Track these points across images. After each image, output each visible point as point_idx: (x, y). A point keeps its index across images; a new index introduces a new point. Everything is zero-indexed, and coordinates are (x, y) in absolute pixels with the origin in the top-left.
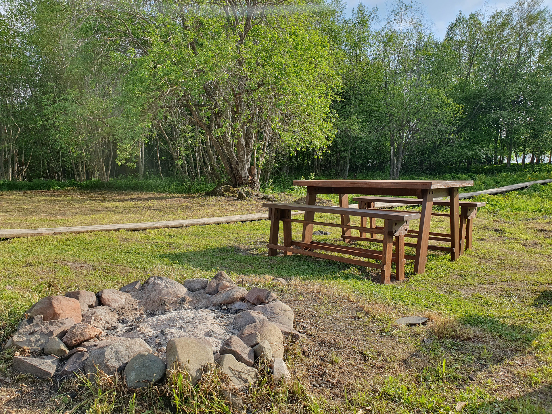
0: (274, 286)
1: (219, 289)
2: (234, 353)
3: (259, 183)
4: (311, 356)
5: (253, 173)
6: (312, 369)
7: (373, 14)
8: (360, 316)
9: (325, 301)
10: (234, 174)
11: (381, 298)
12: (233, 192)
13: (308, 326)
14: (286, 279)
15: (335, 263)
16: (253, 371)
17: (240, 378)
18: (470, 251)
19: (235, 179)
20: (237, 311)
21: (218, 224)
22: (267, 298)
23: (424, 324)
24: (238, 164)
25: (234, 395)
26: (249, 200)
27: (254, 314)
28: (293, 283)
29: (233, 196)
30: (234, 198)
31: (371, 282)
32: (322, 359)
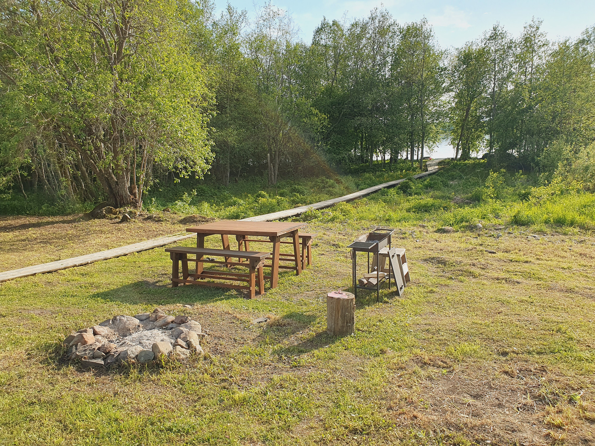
0: (185, 311)
1: (157, 318)
2: (180, 345)
3: (141, 201)
4: (211, 344)
5: (134, 192)
6: (212, 348)
7: (242, 17)
8: (234, 321)
9: (215, 316)
10: (114, 194)
11: (247, 309)
12: (115, 214)
13: (208, 331)
14: (191, 305)
15: (220, 288)
16: (188, 351)
17: (184, 354)
18: (310, 266)
19: (116, 200)
20: (171, 328)
21: (118, 257)
22: (186, 320)
23: (266, 321)
24: (118, 185)
25: (183, 360)
26: (134, 222)
27: (181, 328)
28: (196, 307)
29: (116, 218)
30: (118, 220)
31: (243, 299)
32: (216, 344)
